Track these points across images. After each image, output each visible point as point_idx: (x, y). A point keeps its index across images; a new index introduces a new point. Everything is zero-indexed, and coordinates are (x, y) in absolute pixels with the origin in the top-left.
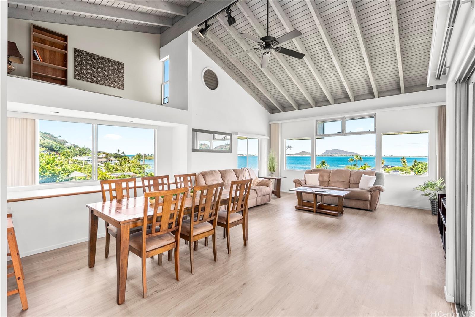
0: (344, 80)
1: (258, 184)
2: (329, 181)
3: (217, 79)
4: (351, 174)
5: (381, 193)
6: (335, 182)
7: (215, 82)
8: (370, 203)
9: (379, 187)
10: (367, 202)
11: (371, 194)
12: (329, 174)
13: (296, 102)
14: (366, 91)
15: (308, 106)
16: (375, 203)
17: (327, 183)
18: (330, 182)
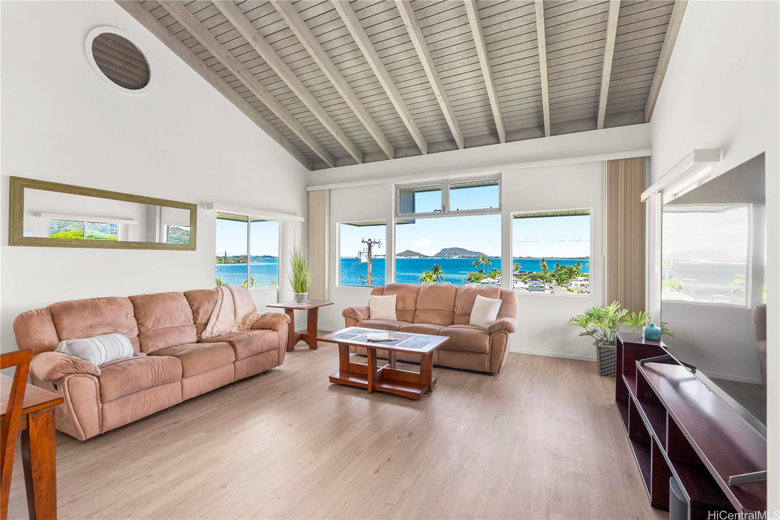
0: (439, 96)
1: (254, 323)
2: (415, 310)
3: (146, 65)
4: (456, 295)
5: (510, 335)
6: (426, 311)
7: (141, 73)
8: (489, 358)
9: (507, 323)
10: (484, 355)
11: (491, 338)
12: (415, 296)
13: (357, 146)
14: (485, 128)
15: (381, 156)
16: (499, 359)
17: (411, 314)
18: (417, 312)
